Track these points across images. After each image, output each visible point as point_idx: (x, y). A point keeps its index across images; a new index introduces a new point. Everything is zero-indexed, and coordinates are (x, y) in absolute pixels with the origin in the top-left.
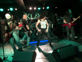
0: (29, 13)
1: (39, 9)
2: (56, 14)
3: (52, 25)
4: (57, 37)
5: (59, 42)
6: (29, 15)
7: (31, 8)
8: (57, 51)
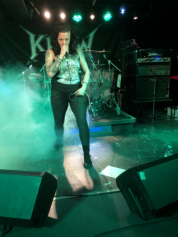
0: (42, 33)
1: (77, 18)
2: (134, 42)
3: (120, 77)
4: (133, 118)
5: (136, 132)
6: (41, 38)
7: (47, 15)
8: (139, 177)
